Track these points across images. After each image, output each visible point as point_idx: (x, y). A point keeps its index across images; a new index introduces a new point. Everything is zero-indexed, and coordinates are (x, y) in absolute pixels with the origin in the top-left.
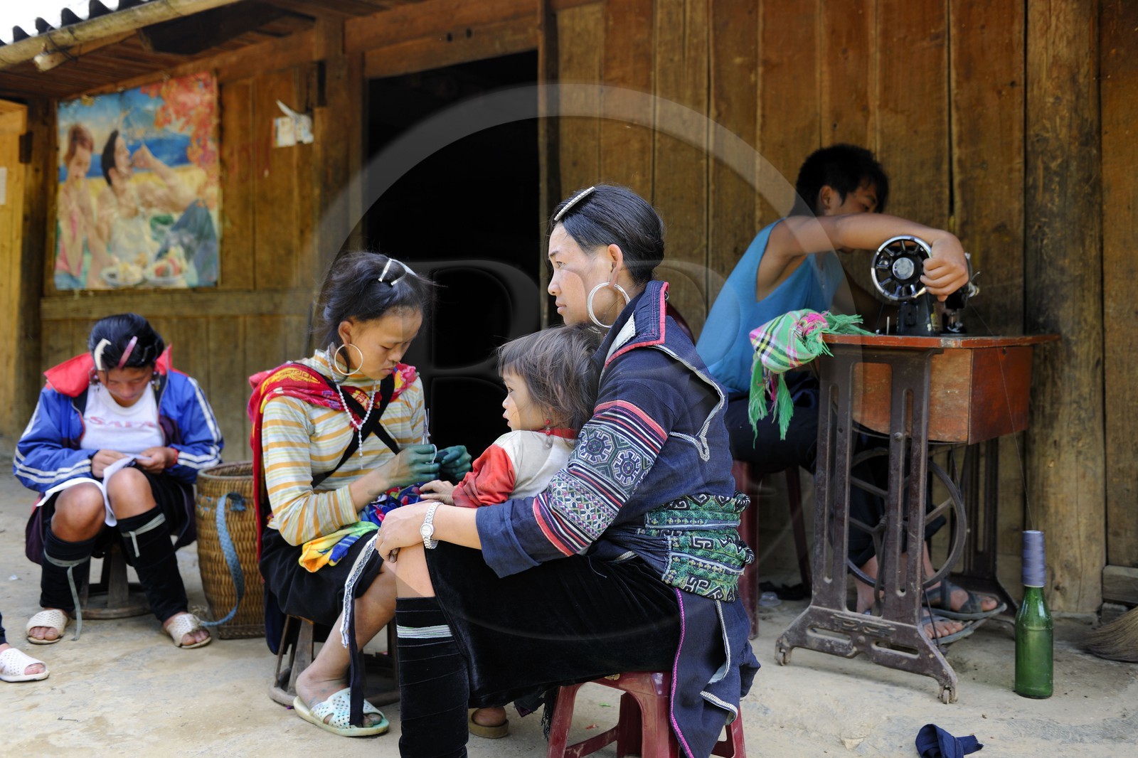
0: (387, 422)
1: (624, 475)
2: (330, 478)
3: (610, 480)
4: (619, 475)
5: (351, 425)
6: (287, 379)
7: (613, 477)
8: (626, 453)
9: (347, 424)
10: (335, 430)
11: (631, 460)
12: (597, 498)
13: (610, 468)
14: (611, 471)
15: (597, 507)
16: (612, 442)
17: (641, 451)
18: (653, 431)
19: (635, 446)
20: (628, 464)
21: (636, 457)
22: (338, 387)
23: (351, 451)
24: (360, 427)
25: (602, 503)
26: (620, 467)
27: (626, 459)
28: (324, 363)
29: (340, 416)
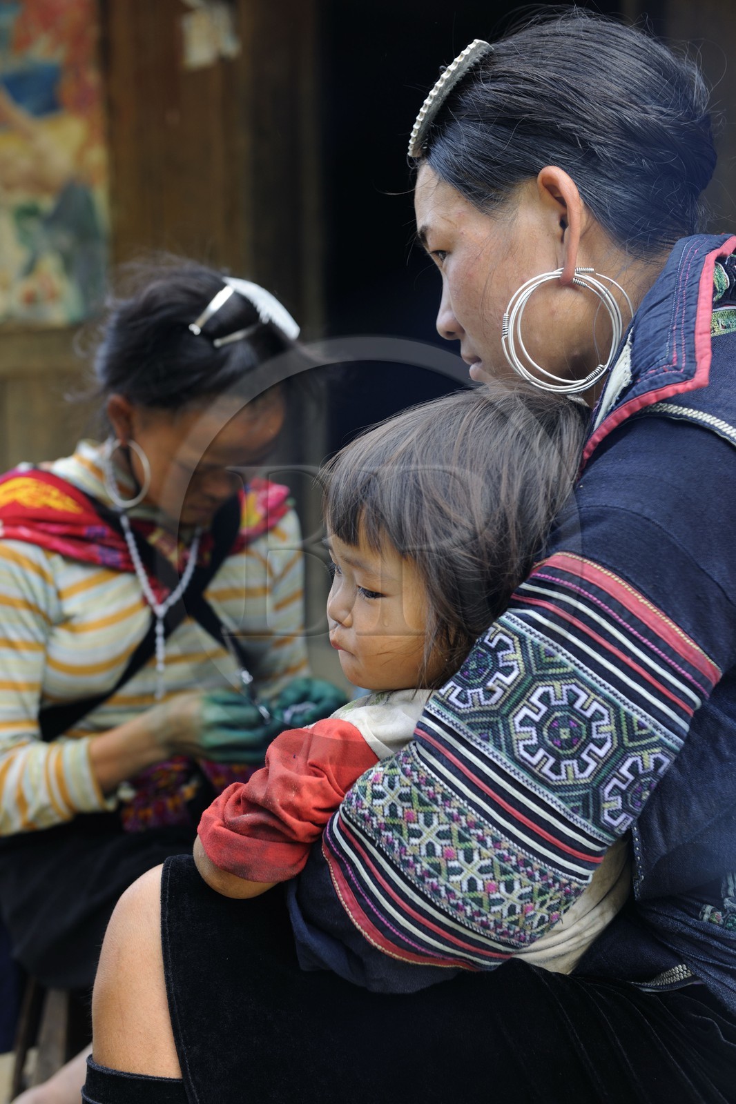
0: (221, 596)
1: (550, 751)
2: (106, 707)
3: (502, 759)
4: (531, 750)
5: (145, 601)
6: (14, 505)
7: (510, 751)
8: (558, 690)
9: (135, 598)
10: (112, 609)
11: (575, 712)
12: (458, 802)
13: (506, 726)
14: (508, 735)
15: (455, 827)
16: (519, 656)
17: (609, 690)
18: (656, 639)
19: (588, 674)
20: (565, 721)
21: (588, 704)
22: (125, 522)
23: (142, 655)
24: (161, 610)
25: (474, 816)
26: (539, 726)
27: (559, 708)
28: (97, 470)
29: (123, 580)
